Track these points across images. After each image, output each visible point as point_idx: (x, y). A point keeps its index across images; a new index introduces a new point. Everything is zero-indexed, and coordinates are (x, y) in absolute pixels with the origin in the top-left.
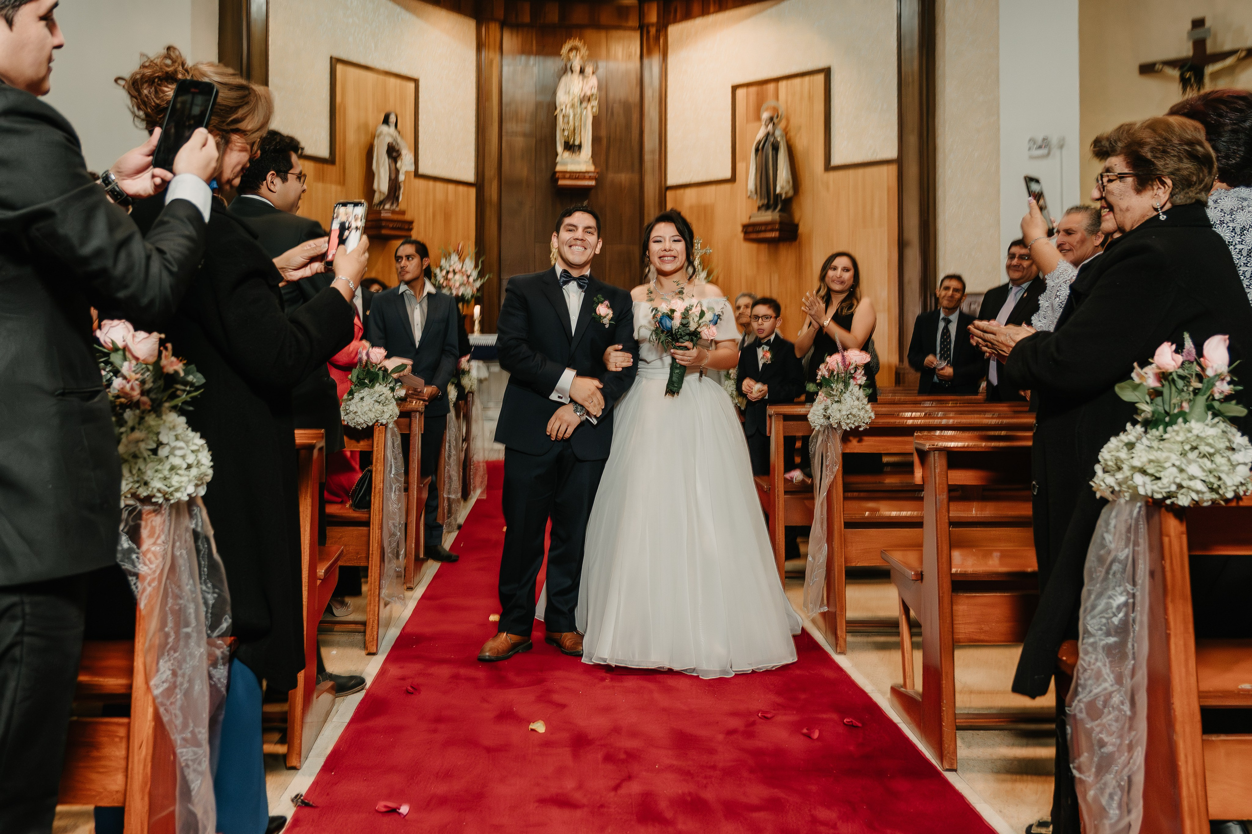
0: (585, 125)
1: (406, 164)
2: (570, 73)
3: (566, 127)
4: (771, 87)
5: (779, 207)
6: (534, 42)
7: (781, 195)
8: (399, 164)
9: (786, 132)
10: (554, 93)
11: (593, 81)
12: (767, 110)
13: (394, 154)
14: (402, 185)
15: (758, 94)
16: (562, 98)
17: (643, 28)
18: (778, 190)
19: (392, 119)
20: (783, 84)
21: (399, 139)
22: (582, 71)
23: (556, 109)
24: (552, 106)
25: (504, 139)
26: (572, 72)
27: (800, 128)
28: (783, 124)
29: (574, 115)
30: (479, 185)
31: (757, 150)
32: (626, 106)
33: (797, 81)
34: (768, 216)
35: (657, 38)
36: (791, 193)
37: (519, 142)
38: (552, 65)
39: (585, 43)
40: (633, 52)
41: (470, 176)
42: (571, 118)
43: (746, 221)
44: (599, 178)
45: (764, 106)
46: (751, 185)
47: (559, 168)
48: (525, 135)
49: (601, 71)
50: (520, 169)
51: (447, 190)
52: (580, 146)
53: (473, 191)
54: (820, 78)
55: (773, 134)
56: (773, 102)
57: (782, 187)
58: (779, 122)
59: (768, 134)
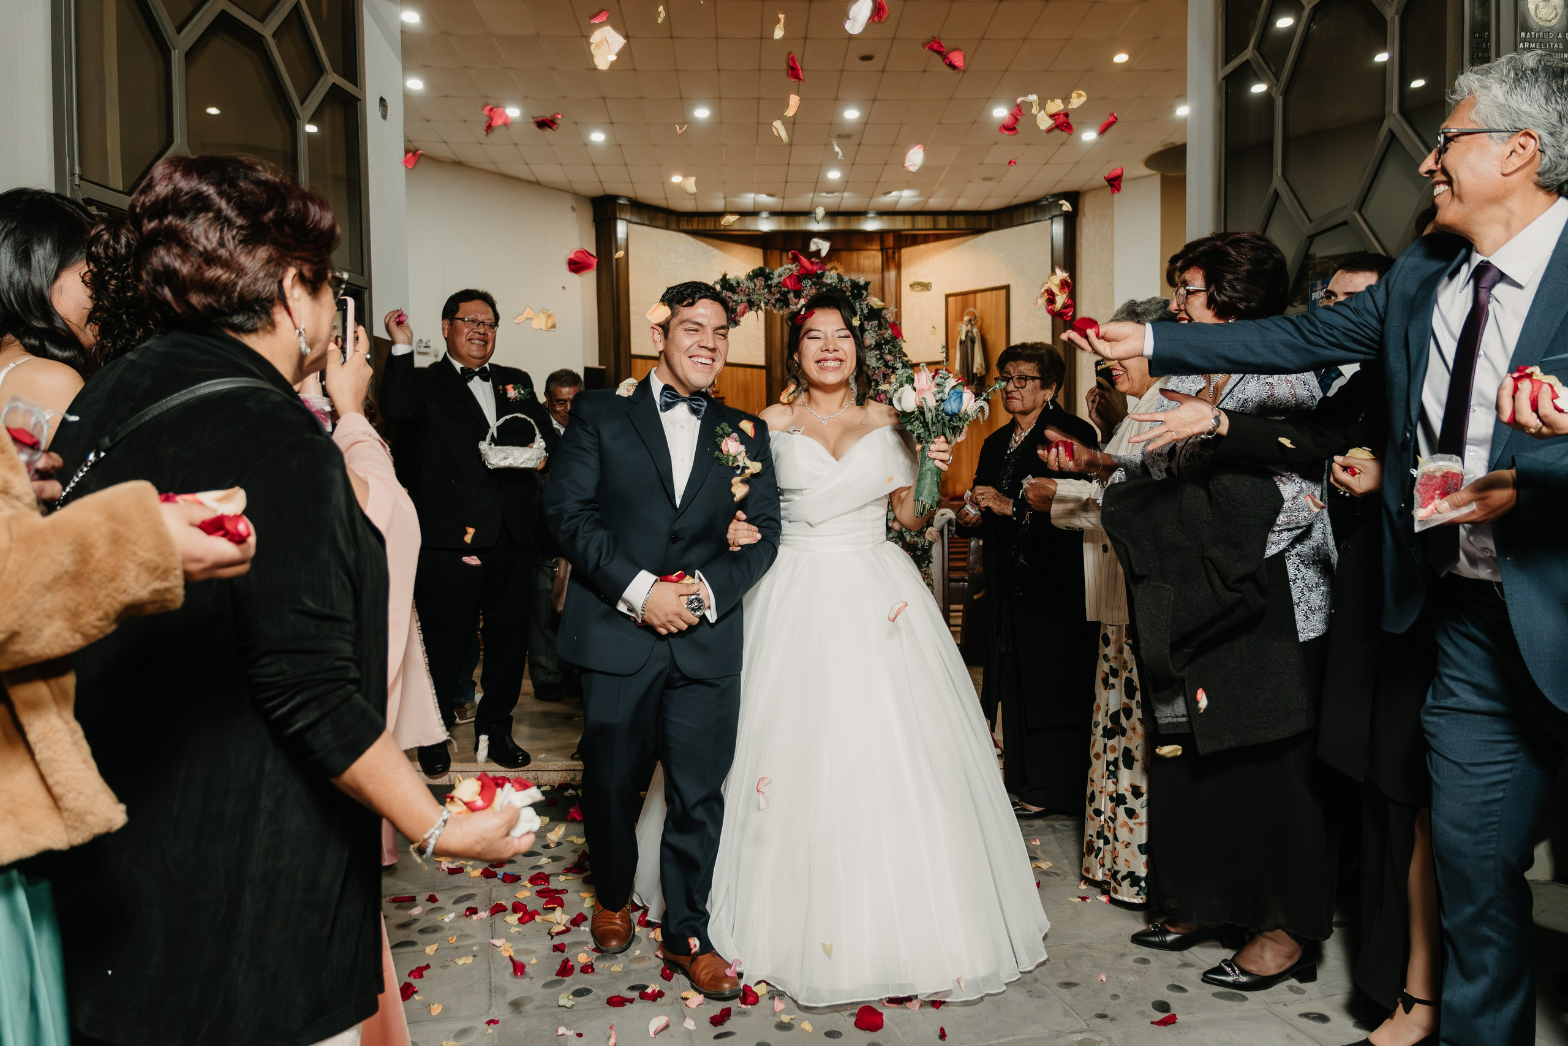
4: (971, 296)
5: (976, 383)
7: (976, 374)
9: (981, 330)
12: (967, 315)
17: (883, 249)
18: (975, 371)
20: (979, 295)
27: (990, 326)
30: (768, 368)
31: (961, 341)
33: (988, 293)
35: (893, 257)
36: (984, 373)
41: (762, 362)
45: (966, 312)
46: (957, 366)
51: (746, 373)
53: (764, 372)
54: (1003, 292)
55: (972, 332)
56: (972, 309)
57: (977, 369)
58: (976, 323)
59: (967, 332)
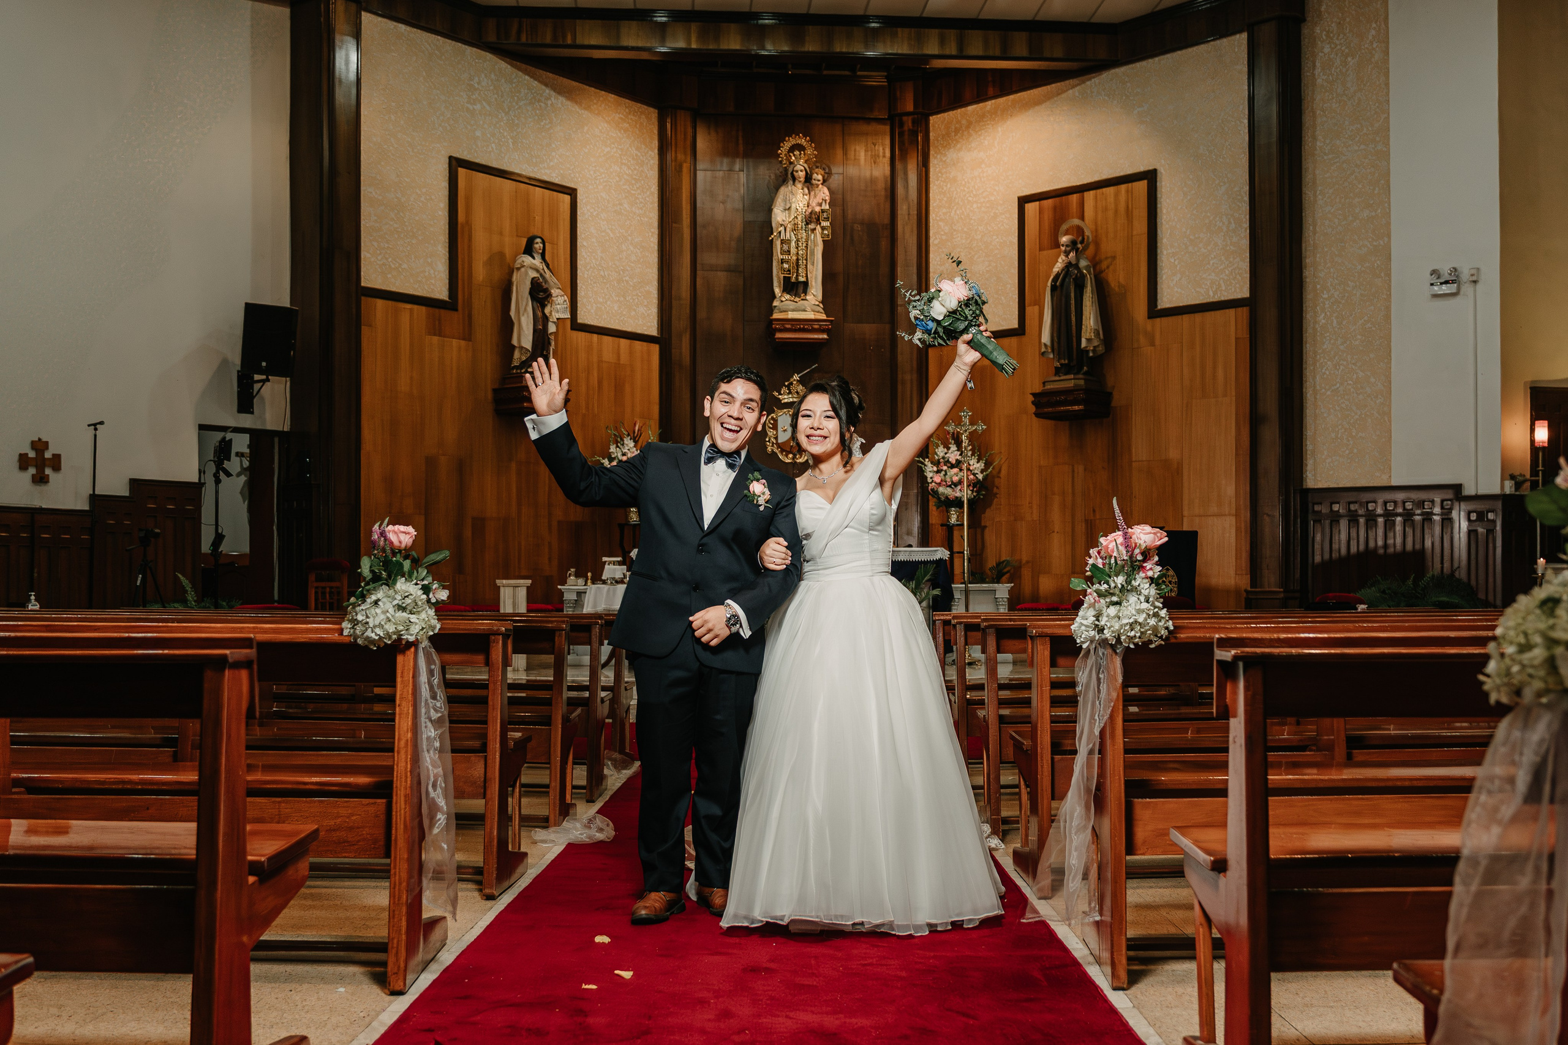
0: (813, 253)
1: (558, 308)
2: (791, 182)
3: (786, 257)
4: (1074, 198)
5: (1085, 369)
6: (741, 142)
7: (1087, 351)
8: (547, 311)
9: (1095, 263)
10: (770, 211)
11: (824, 193)
12: (1066, 233)
13: (541, 295)
14: (552, 337)
15: (1055, 208)
16: (779, 216)
17: (894, 121)
18: (1084, 344)
19: (538, 245)
20: (1090, 196)
21: (548, 274)
22: (808, 179)
23: (772, 234)
24: (767, 226)
25: (699, 273)
26: (794, 179)
27: (1114, 258)
28: (1091, 251)
29: (798, 240)
30: (663, 340)
31: (1054, 288)
32: (871, 227)
33: (1111, 189)
34: (1068, 382)
35: (914, 133)
36: (1101, 349)
37: (721, 279)
38: (765, 172)
39: (812, 141)
40: (881, 154)
41: (650, 326)
42: (793, 244)
43: (1038, 389)
44: (833, 329)
45: (1064, 227)
46: (1046, 338)
47: (776, 316)
48: (728, 269)
49: (836, 180)
50: (723, 319)
51: (619, 347)
52: (806, 285)
53: (655, 349)
54: (1142, 186)
55: (1077, 266)
56: (1076, 222)
57: (1089, 340)
58: (1085, 249)
59: (1069, 266)
